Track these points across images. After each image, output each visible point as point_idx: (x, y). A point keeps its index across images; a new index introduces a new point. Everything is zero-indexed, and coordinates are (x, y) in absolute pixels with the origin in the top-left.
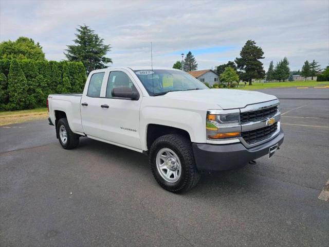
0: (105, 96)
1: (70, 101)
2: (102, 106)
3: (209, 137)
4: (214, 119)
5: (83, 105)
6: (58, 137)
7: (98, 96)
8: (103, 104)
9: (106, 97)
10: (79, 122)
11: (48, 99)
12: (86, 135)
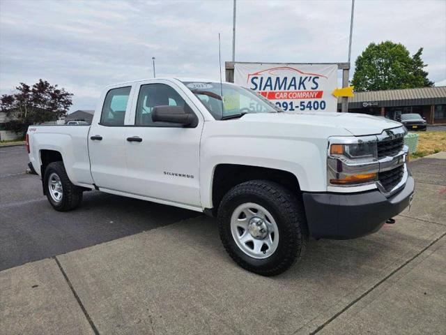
0: (133, 124)
1: (69, 135)
2: (130, 140)
3: (332, 182)
4: (341, 152)
5: (93, 138)
6: (46, 192)
7: (121, 124)
8: (131, 136)
9: (136, 125)
10: (86, 166)
11: (28, 132)
12: (97, 188)
